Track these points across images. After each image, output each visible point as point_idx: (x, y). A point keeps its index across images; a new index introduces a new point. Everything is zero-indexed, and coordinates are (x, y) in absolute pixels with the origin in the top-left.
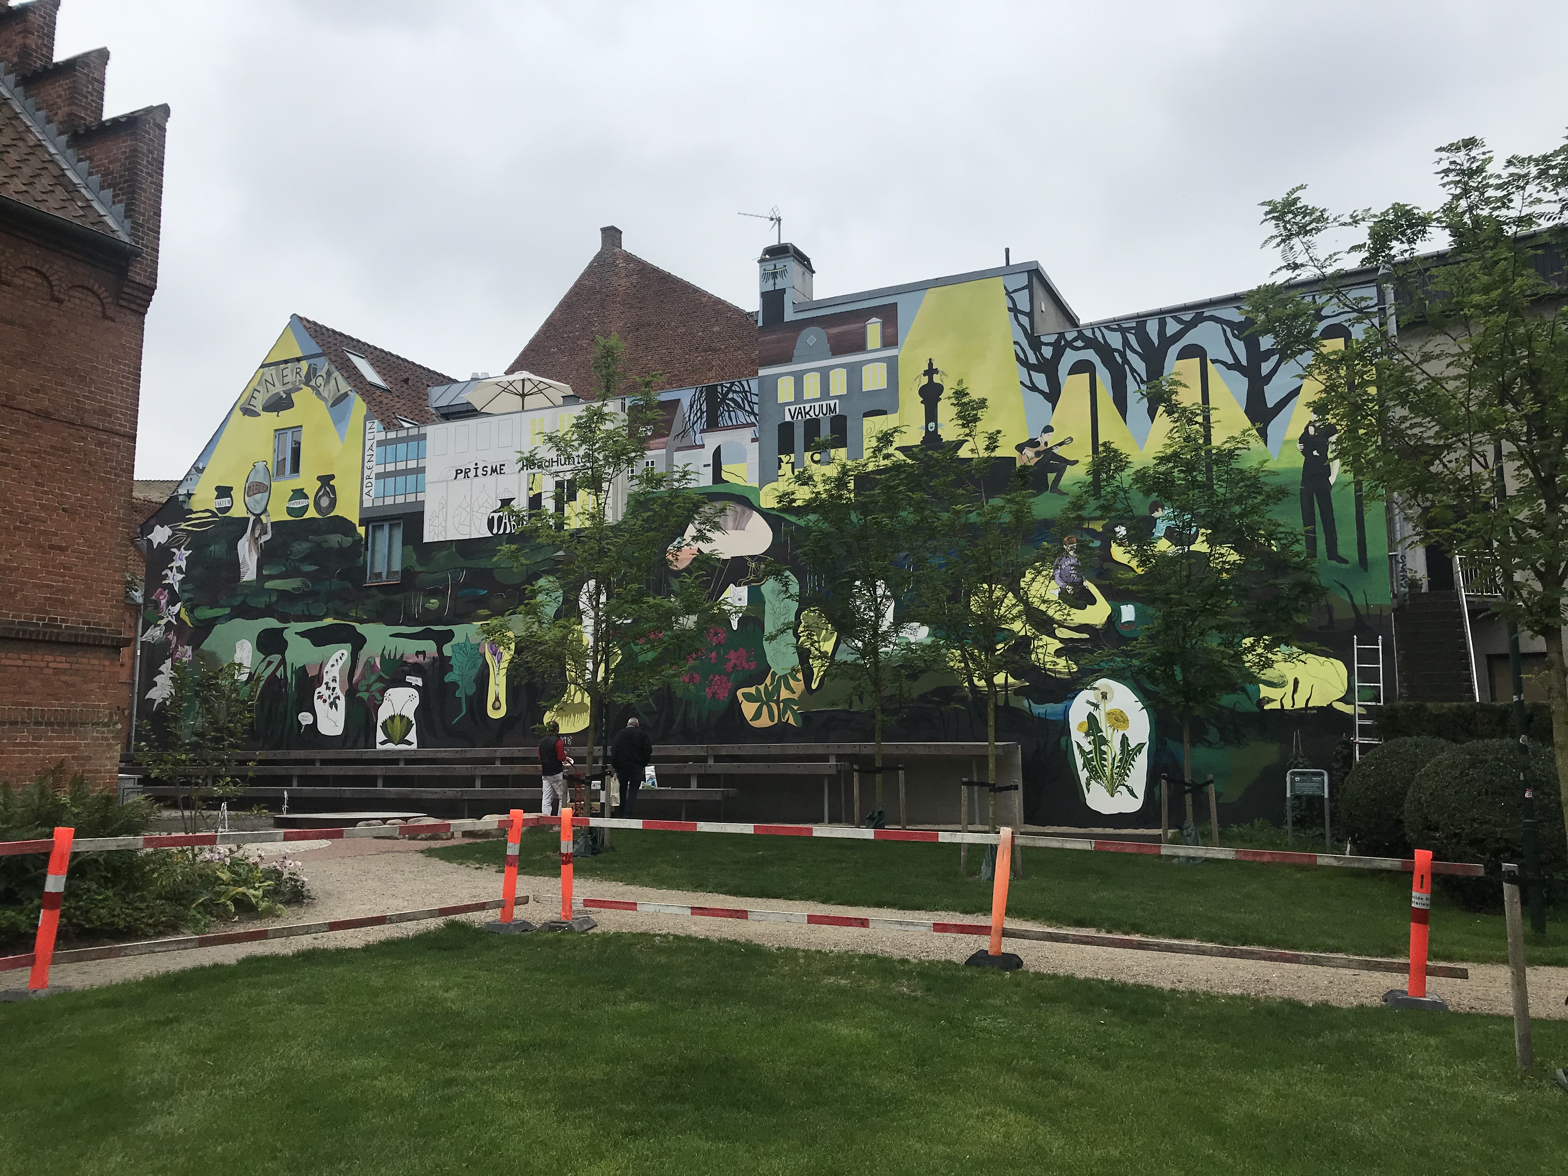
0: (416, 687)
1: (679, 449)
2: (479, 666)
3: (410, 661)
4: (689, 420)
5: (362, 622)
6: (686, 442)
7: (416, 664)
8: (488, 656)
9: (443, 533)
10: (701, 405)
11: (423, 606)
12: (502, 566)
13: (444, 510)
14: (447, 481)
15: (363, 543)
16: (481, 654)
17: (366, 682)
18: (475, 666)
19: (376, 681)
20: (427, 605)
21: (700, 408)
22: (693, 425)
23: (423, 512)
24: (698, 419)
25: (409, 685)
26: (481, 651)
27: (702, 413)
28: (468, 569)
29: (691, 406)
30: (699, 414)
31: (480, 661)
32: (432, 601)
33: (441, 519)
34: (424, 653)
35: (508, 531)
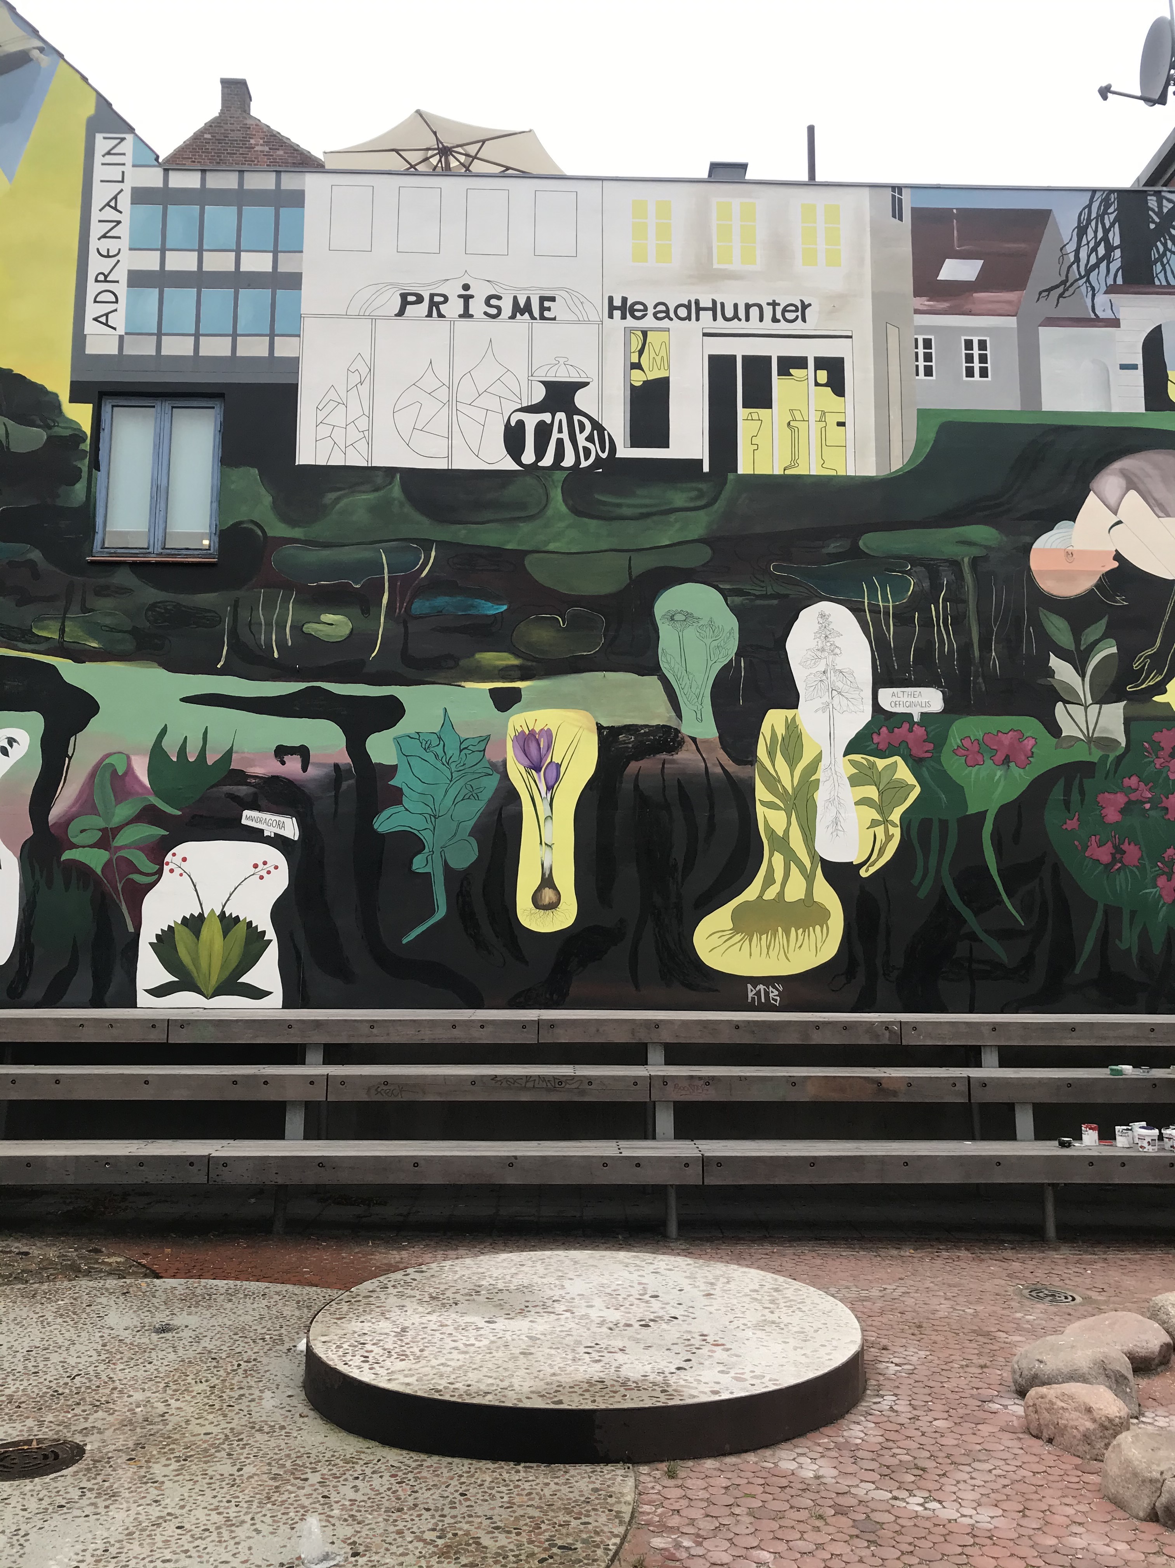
0: (279, 842)
1: (1051, 322)
2: (487, 795)
3: (259, 770)
4: (1077, 259)
5: (80, 656)
6: (1067, 308)
7: (274, 780)
8: (516, 772)
9: (362, 446)
10: (1106, 232)
11: (297, 628)
12: (551, 547)
13: (364, 389)
14: (374, 319)
15: (86, 446)
16: (493, 766)
17: (99, 822)
18: (473, 795)
19: (137, 819)
20: (311, 628)
21: (1105, 238)
22: (1089, 272)
23: (296, 386)
24: (1099, 261)
25: (255, 835)
26: (492, 755)
27: (1110, 249)
28: (441, 544)
29: (1081, 231)
30: (1101, 251)
31: (492, 783)
32: (327, 617)
33: (355, 410)
34: (303, 752)
35: (569, 461)
